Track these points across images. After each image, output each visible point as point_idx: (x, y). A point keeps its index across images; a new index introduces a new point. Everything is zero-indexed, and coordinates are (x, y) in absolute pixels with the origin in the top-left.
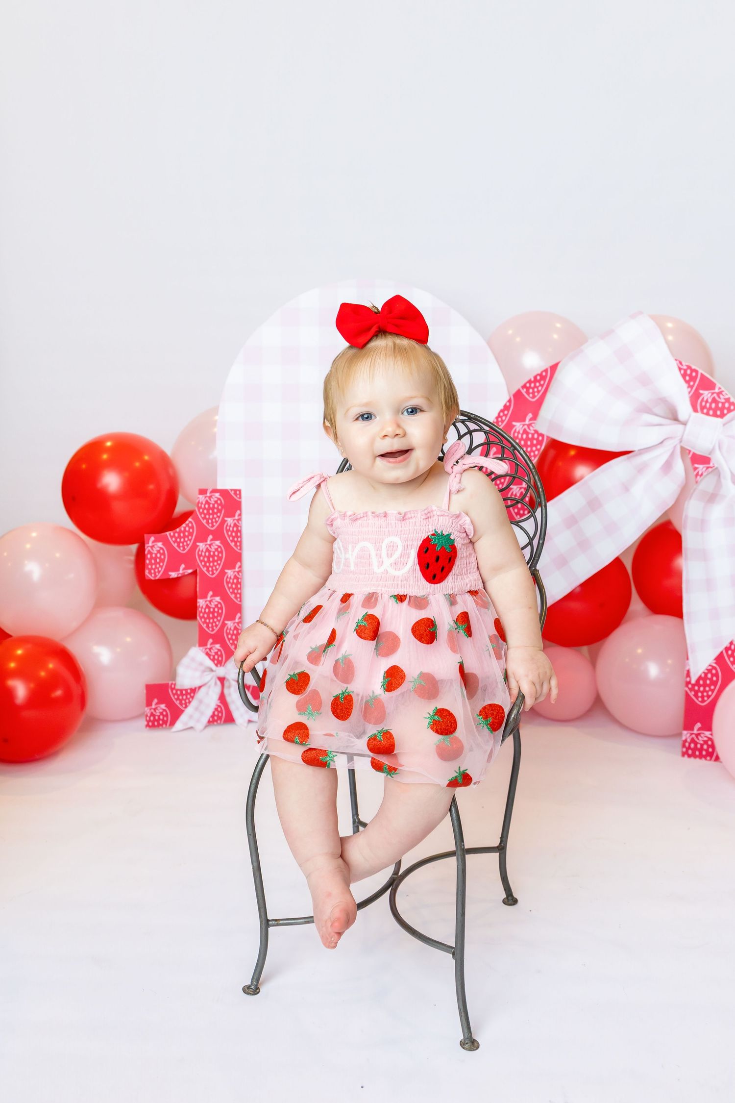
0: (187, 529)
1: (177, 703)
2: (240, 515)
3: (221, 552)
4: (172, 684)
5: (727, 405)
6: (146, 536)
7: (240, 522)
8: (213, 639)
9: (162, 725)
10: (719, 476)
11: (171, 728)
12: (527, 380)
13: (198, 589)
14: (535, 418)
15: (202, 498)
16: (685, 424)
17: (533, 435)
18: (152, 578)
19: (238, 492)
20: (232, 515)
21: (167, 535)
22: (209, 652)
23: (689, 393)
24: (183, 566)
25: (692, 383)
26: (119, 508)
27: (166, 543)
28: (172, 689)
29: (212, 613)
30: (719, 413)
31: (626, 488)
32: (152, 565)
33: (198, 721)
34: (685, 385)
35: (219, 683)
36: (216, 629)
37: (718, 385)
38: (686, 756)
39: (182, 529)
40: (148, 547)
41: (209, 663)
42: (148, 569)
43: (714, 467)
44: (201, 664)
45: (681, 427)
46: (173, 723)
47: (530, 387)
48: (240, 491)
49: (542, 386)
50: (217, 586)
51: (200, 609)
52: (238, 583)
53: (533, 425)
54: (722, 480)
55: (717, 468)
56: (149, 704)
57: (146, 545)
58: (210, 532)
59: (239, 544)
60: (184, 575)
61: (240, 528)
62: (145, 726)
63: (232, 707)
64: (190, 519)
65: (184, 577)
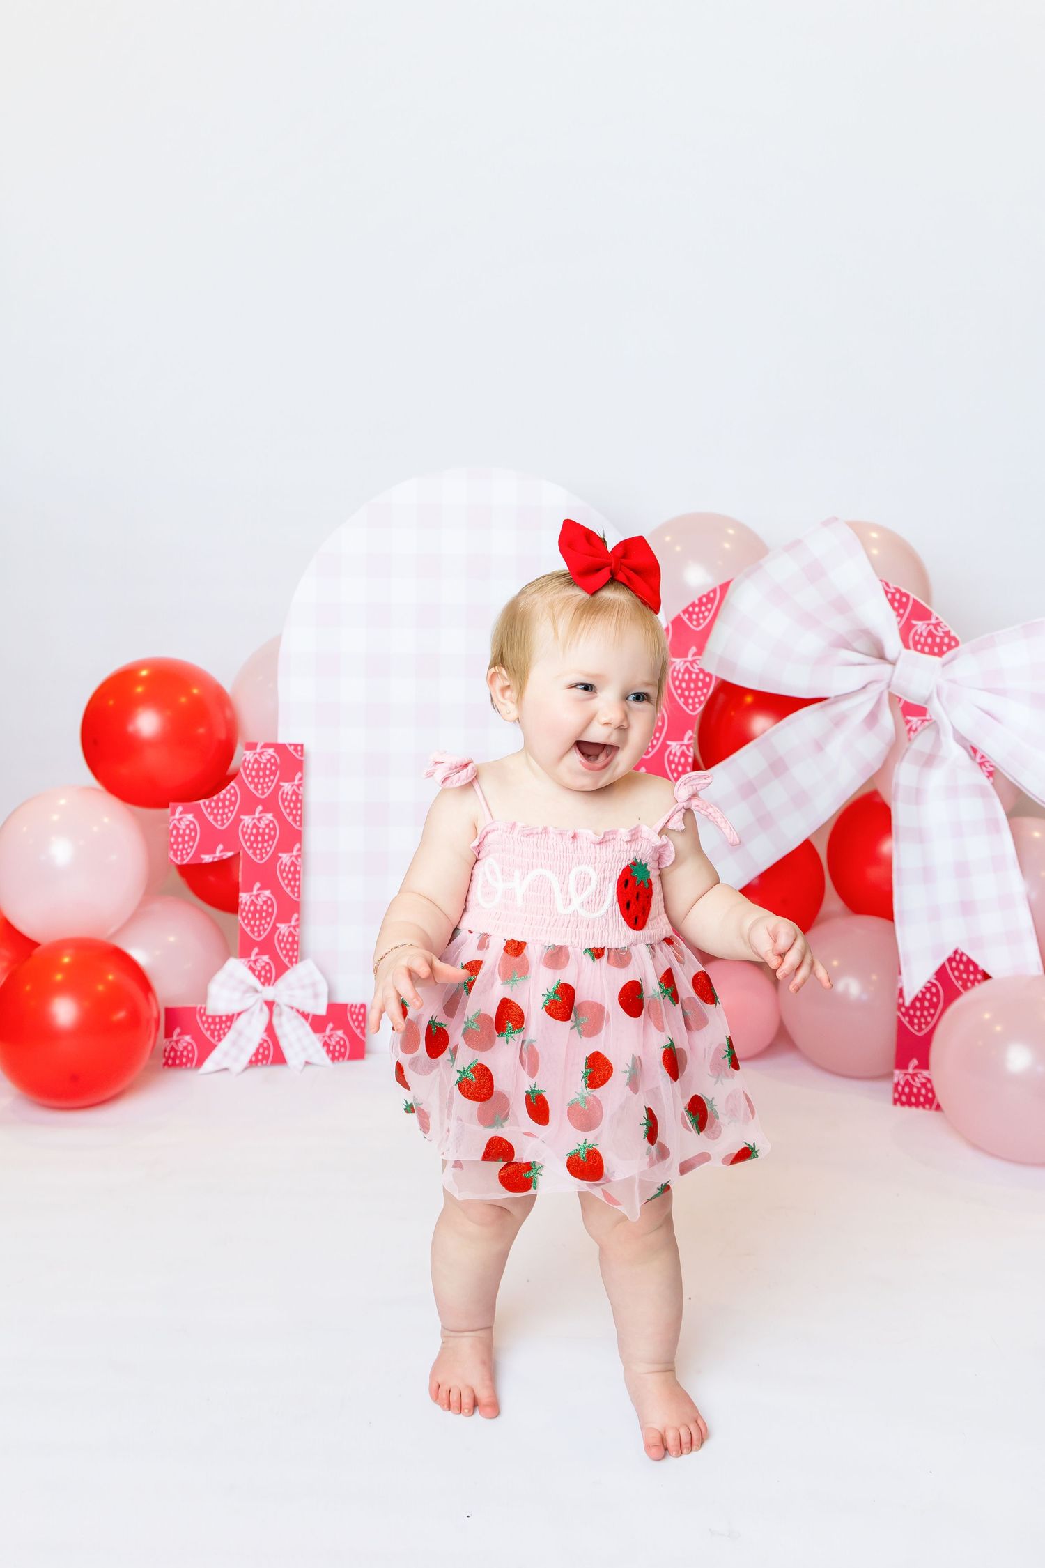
0: (228, 796)
1: (208, 1034)
2: (302, 778)
3: (274, 829)
4: (201, 1008)
5: (946, 640)
6: (170, 803)
7: (301, 788)
8: (259, 948)
9: (185, 1064)
10: (938, 732)
11: (197, 1071)
12: (689, 602)
13: (240, 879)
14: (700, 652)
15: (248, 755)
16: (893, 663)
17: (697, 675)
18: (184, 863)
19: (299, 748)
20: (291, 779)
21: (198, 804)
22: (253, 965)
23: (899, 623)
24: (220, 847)
25: (901, 611)
27: (199, 815)
28: (201, 1016)
29: (257, 912)
30: (936, 650)
31: (819, 746)
32: (178, 844)
33: (236, 1059)
34: (893, 614)
35: (266, 1009)
36: (264, 935)
37: (935, 614)
38: (898, 1104)
39: (222, 796)
40: (174, 820)
41: (255, 982)
42: (173, 849)
43: (931, 720)
44: (242, 982)
45: (888, 667)
46: (200, 1062)
47: (694, 611)
48: (302, 746)
49: (709, 610)
50: (267, 875)
51: (242, 907)
52: (295, 873)
53: (698, 661)
54: (943, 738)
55: (935, 721)
56: (168, 1034)
57: (172, 818)
58: (259, 801)
59: (299, 818)
60: (221, 859)
61: (300, 797)
62: (161, 1065)
63: (283, 1043)
64: (233, 784)
65: (220, 863)
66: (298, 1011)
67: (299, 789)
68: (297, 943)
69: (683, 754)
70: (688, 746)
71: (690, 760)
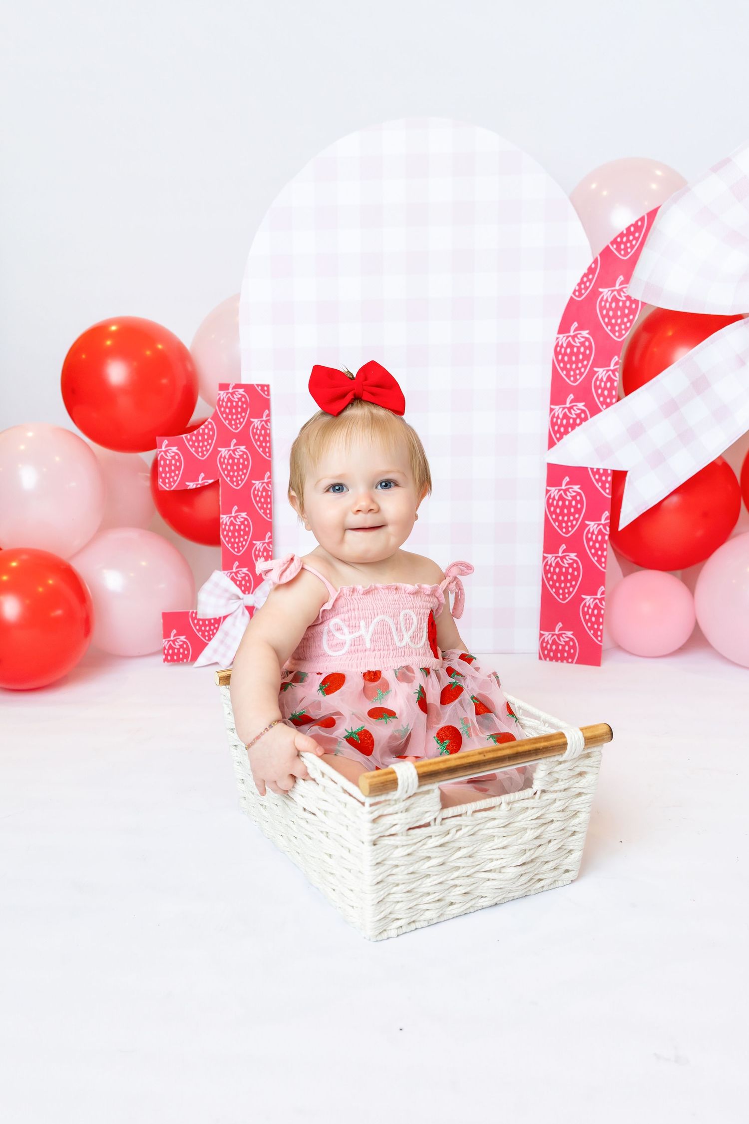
0: (206, 431)
1: (199, 634)
2: (268, 415)
3: (247, 459)
4: (193, 612)
6: (158, 438)
7: (269, 423)
8: (240, 562)
9: (182, 660)
11: (193, 664)
12: (618, 233)
13: (220, 503)
14: (627, 280)
15: (223, 394)
17: (624, 302)
18: (167, 489)
19: (266, 388)
20: (260, 415)
21: (182, 437)
22: (235, 577)
24: (202, 475)
26: (125, 404)
27: (182, 447)
28: (193, 619)
29: (236, 531)
32: (166, 473)
33: (224, 656)
35: (247, 612)
36: (243, 550)
39: (201, 431)
40: (160, 452)
41: (237, 591)
42: (162, 478)
44: (226, 590)
46: (195, 658)
47: (622, 242)
48: (268, 386)
49: (637, 239)
50: (243, 499)
51: (223, 526)
52: (267, 497)
53: (624, 290)
56: (166, 635)
57: (158, 450)
58: (234, 435)
59: (268, 450)
60: (203, 485)
61: (268, 431)
62: (162, 660)
64: (209, 420)
65: (204, 488)
67: (267, 425)
69: (609, 379)
70: (613, 371)
71: (616, 384)
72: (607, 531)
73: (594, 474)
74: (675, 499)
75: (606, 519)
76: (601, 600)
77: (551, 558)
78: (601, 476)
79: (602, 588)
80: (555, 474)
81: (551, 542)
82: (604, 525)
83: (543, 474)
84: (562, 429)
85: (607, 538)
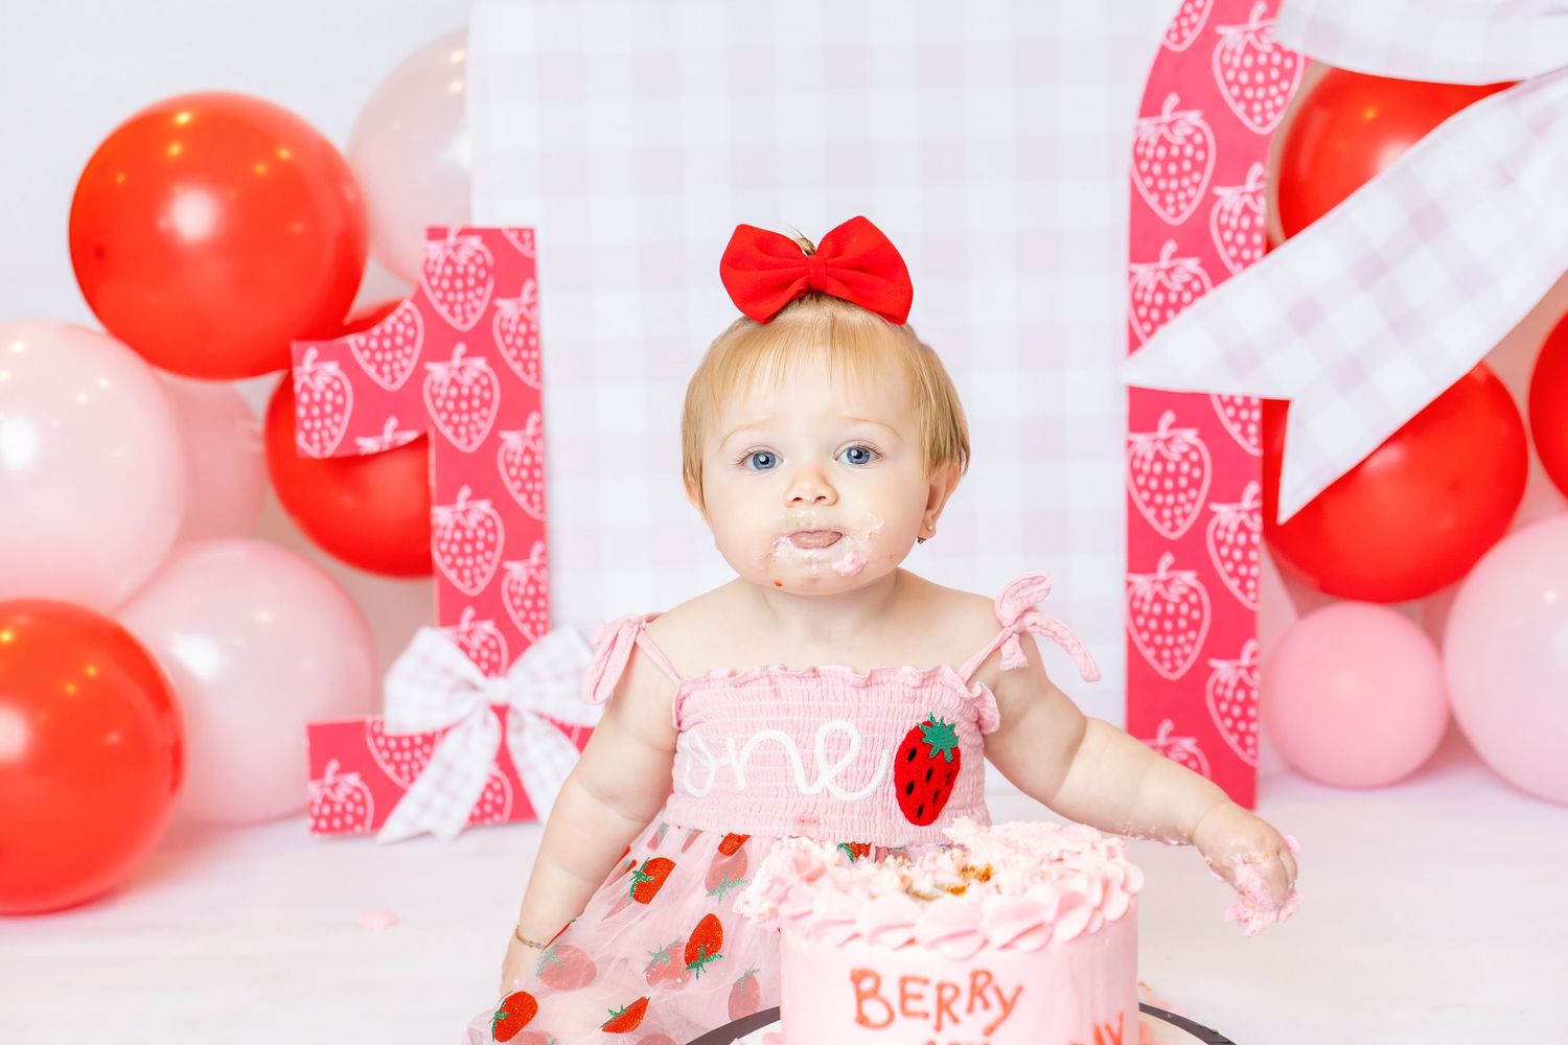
0: (400, 328)
1: (389, 770)
2: (534, 292)
3: (489, 387)
4: (374, 723)
6: (295, 346)
7: (534, 311)
8: (476, 609)
9: (352, 827)
11: (376, 837)
13: (433, 482)
14: (1271, 12)
15: (436, 250)
17: (1269, 56)
18: (317, 455)
19: (526, 235)
20: (514, 292)
21: (347, 348)
22: (467, 643)
24: (392, 423)
27: (347, 364)
28: (376, 736)
29: (466, 541)
31: (1506, 175)
32: (312, 419)
33: (444, 816)
35: (493, 719)
36: (482, 584)
39: (388, 328)
40: (301, 374)
41: (468, 669)
42: (303, 429)
44: (447, 671)
46: (379, 822)
48: (531, 231)
50: (480, 473)
51: (438, 533)
52: (534, 468)
53: (1268, 30)
56: (317, 773)
57: (297, 371)
58: (458, 336)
59: (533, 366)
60: (394, 445)
61: (533, 327)
62: (308, 830)
63: (529, 782)
64: (407, 304)
65: (395, 450)
66: (553, 721)
67: (530, 312)
68: (544, 596)
69: (1246, 210)
70: (1255, 195)
71: (1260, 221)
72: (1256, 524)
73: (1225, 405)
74: (1393, 454)
75: (1255, 498)
76: (1250, 669)
77: (1142, 582)
78: (1238, 409)
79: (1251, 646)
80: (1145, 407)
81: (1143, 549)
82: (1251, 513)
83: (1121, 408)
84: (1155, 315)
85: (1256, 538)
